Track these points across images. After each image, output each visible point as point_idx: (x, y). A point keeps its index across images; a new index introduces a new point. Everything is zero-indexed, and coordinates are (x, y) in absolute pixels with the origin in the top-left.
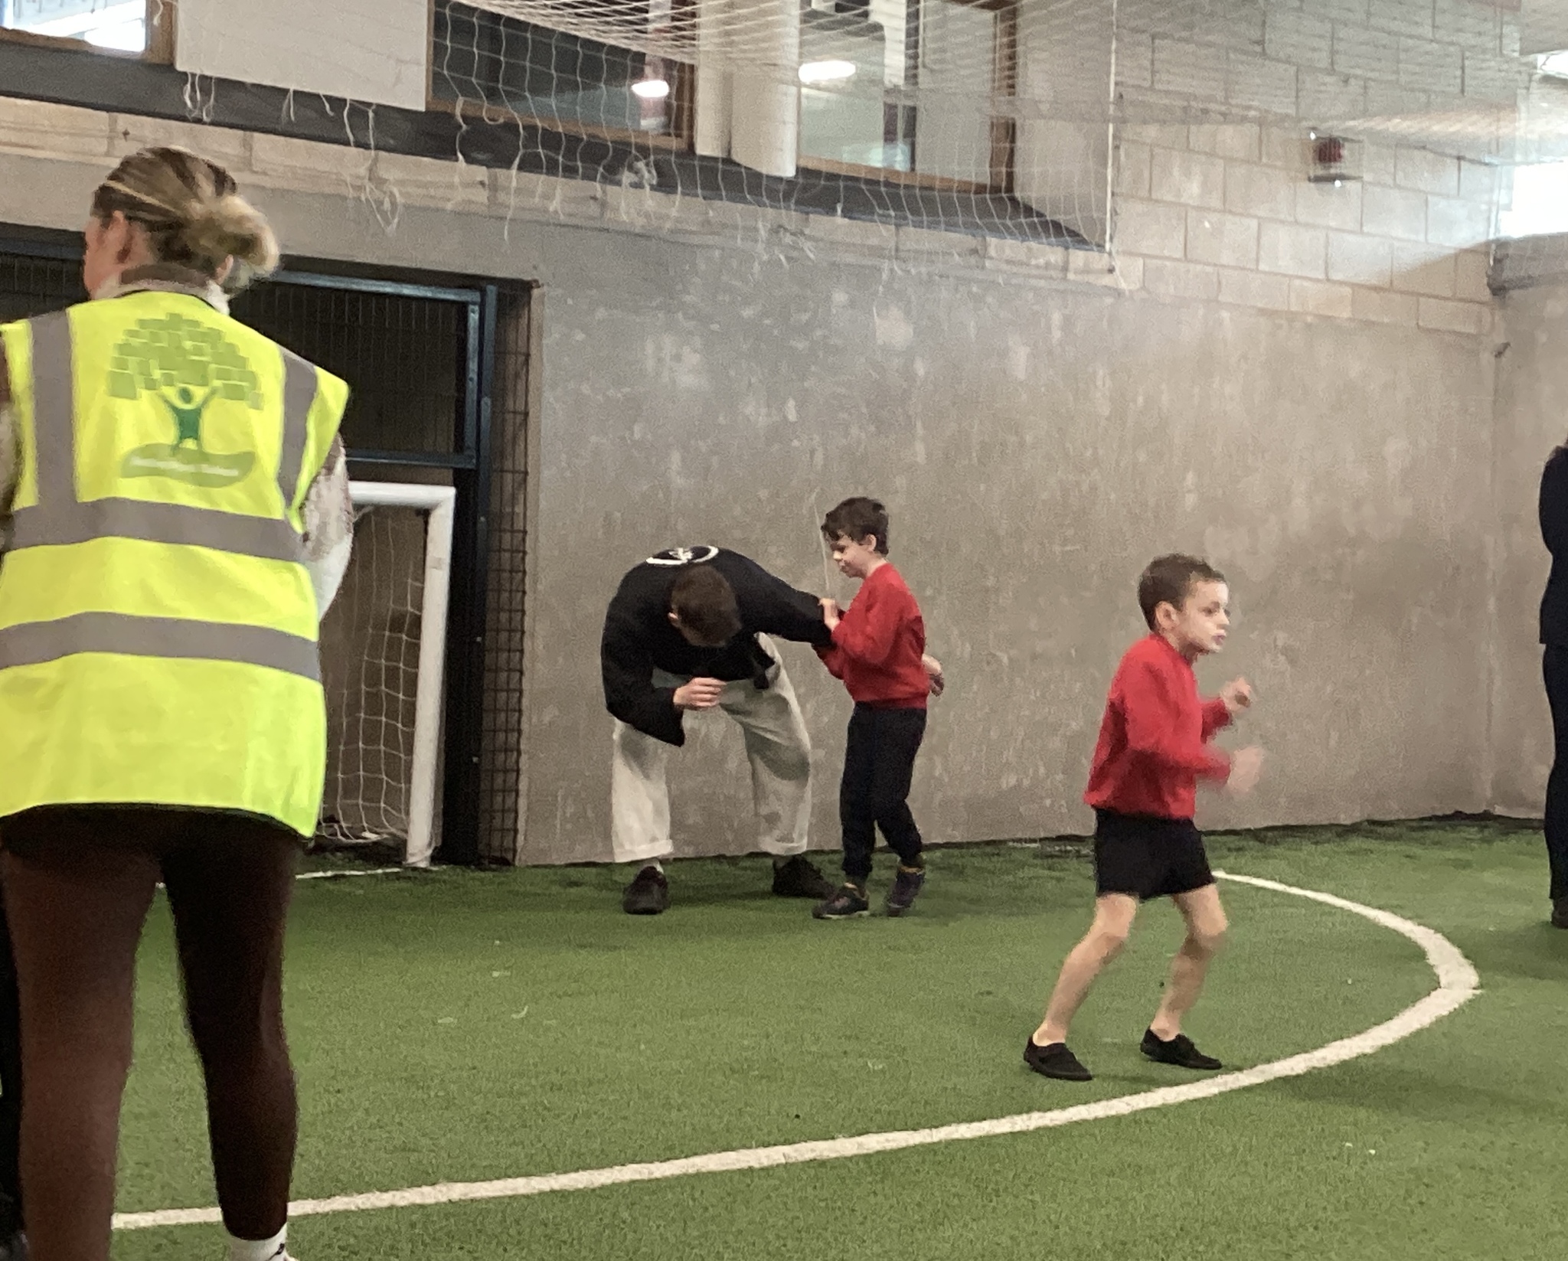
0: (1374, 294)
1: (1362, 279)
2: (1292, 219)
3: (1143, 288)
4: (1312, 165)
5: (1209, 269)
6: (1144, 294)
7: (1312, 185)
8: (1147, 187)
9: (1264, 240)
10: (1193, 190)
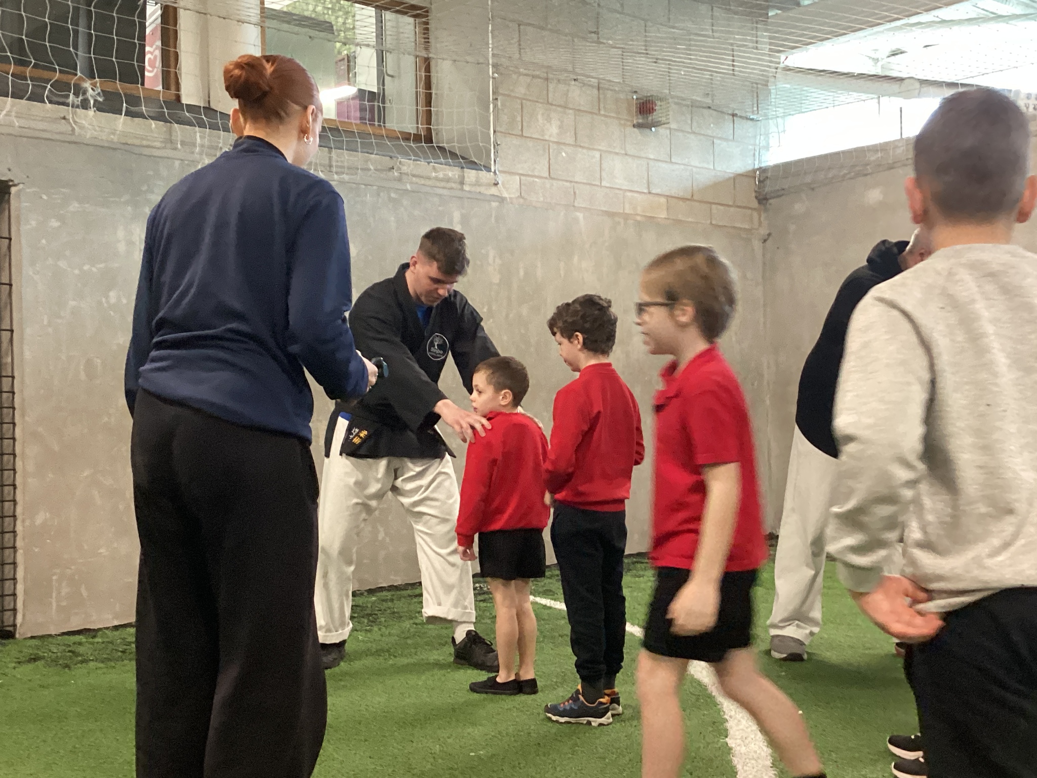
0: (681, 203)
1: (673, 192)
2: (623, 152)
3: (521, 196)
4: (635, 118)
5: (568, 184)
6: (521, 201)
7: (636, 130)
8: (520, 128)
9: (604, 165)
10: (552, 131)
